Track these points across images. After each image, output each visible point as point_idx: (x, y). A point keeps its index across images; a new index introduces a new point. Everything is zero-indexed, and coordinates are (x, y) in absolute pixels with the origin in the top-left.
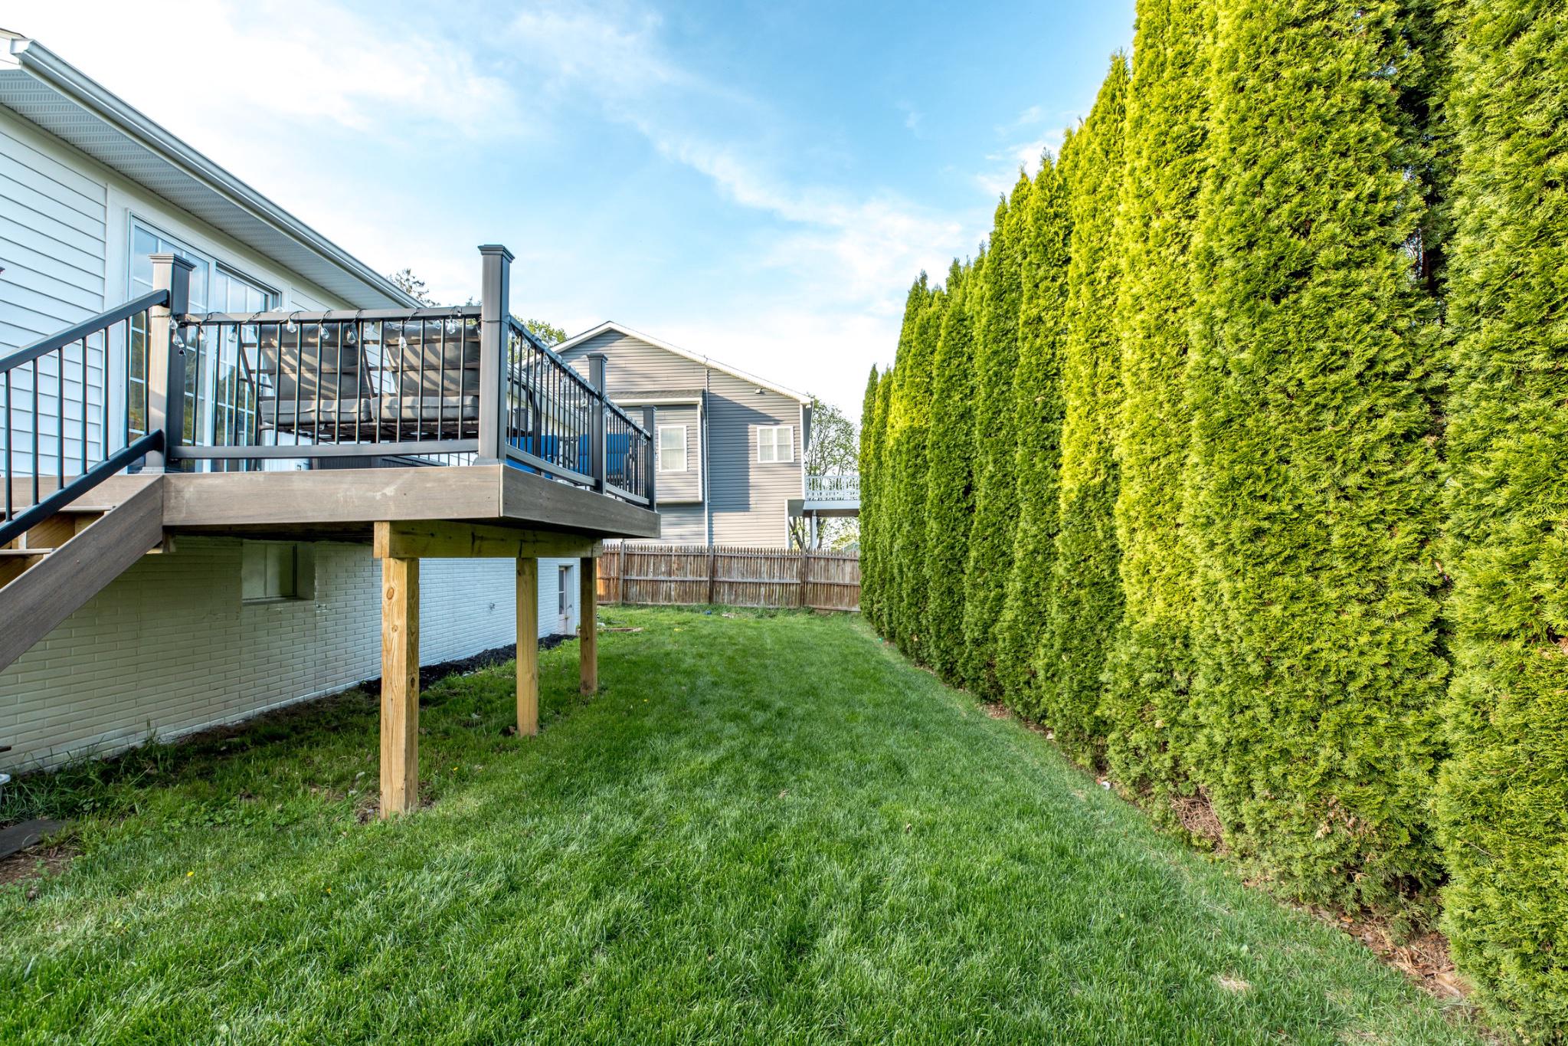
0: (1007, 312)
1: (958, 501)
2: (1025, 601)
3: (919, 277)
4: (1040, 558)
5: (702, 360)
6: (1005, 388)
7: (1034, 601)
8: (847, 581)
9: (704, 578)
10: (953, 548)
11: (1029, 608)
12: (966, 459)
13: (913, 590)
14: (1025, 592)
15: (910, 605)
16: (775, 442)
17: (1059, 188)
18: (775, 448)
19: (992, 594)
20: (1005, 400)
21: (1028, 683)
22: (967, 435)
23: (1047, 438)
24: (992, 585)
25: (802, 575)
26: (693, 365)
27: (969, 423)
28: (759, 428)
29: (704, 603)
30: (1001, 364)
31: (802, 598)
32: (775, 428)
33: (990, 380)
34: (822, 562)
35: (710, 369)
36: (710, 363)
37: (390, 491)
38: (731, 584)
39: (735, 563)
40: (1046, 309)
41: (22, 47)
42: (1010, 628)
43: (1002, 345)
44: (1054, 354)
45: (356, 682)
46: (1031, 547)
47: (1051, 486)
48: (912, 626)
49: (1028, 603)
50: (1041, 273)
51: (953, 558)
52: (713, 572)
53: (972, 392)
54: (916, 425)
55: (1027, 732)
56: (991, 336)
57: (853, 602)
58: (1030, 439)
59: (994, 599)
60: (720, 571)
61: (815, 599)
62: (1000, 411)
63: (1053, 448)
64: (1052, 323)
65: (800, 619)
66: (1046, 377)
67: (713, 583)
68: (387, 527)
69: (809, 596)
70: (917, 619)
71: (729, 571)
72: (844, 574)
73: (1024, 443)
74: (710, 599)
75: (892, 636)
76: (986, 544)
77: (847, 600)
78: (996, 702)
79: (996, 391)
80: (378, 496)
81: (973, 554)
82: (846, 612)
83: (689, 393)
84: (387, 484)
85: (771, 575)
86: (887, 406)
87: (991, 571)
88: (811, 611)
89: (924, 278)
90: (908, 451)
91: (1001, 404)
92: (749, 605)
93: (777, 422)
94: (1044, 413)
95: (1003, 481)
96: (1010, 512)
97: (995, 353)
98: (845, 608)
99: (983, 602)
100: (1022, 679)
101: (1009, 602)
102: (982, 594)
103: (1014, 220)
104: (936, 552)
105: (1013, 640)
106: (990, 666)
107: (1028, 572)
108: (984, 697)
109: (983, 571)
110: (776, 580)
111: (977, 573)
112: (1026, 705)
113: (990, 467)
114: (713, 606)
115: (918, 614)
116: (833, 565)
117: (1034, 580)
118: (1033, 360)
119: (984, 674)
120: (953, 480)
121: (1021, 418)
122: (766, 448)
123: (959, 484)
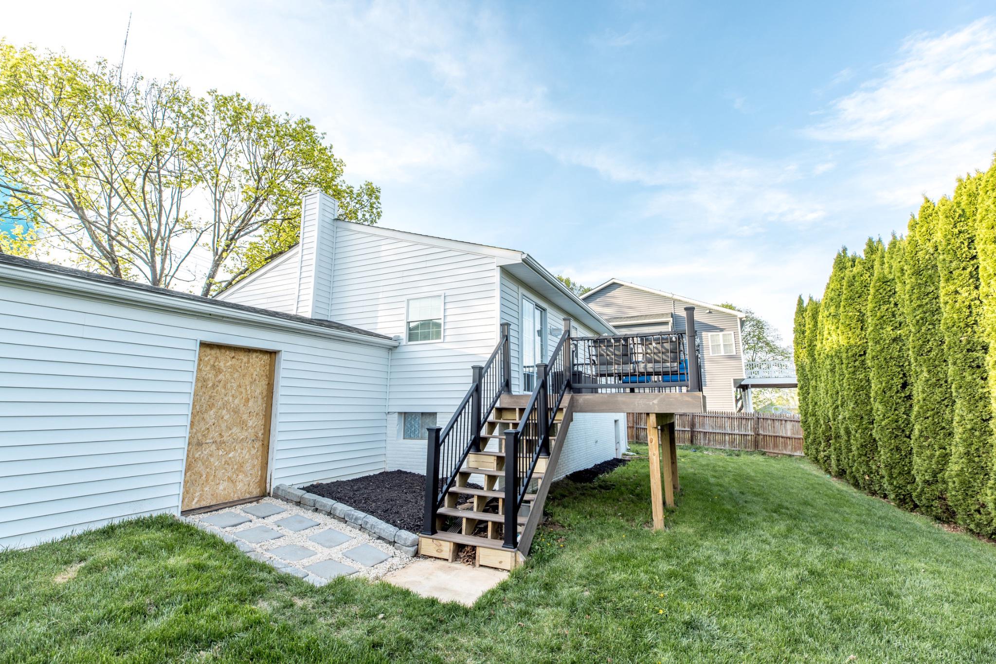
0: (926, 282)
1: (897, 392)
2: (969, 459)
3: (841, 250)
4: (977, 433)
5: (670, 296)
6: (931, 327)
7: (977, 459)
8: (789, 434)
9: (687, 429)
10: (897, 421)
11: (972, 464)
12: (900, 366)
13: (862, 446)
14: (968, 453)
15: (860, 456)
16: (721, 343)
17: (960, 216)
18: (722, 347)
19: (937, 453)
20: (931, 334)
21: (978, 511)
22: (899, 351)
23: (973, 361)
24: (936, 447)
25: (756, 429)
26: (665, 299)
27: (900, 344)
28: (710, 334)
29: (688, 444)
30: (925, 313)
31: (756, 444)
32: (721, 334)
33: (918, 321)
34: (769, 421)
35: (675, 301)
36: (675, 297)
37: (655, 402)
38: (705, 433)
39: (707, 420)
40: (962, 286)
41: (524, 256)
42: (957, 475)
43: (924, 302)
44: (971, 312)
45: (564, 476)
46: (969, 427)
47: (980, 390)
48: (864, 468)
49: (971, 461)
50: (954, 265)
51: (898, 428)
52: (693, 425)
53: (900, 325)
54: (852, 342)
55: (980, 543)
56: (914, 296)
57: (795, 449)
58: (958, 361)
59: (939, 456)
60: (697, 425)
61: (766, 446)
62: (929, 341)
63: (978, 367)
64: (967, 294)
65: (758, 458)
66: (967, 326)
67: (693, 432)
68: (654, 415)
69: (761, 444)
70: (867, 465)
71: (703, 425)
72: (786, 430)
73: (955, 363)
74: (692, 442)
75: (841, 474)
76: (928, 421)
77: (790, 447)
78: (948, 523)
79: (924, 329)
80: (651, 403)
81: (917, 427)
82: (790, 456)
83: (663, 315)
84: (654, 399)
85: (732, 427)
86: (816, 322)
87: (935, 438)
88: (764, 454)
89: (845, 250)
90: (848, 358)
91: (929, 337)
92: (718, 447)
93: (722, 330)
94: (968, 347)
95: (938, 382)
96: (945, 402)
97: (919, 306)
98: (789, 453)
99: (931, 457)
100: (973, 508)
101: (953, 459)
102: (928, 452)
103: (924, 229)
104: (883, 423)
105: (962, 483)
106: (941, 498)
107: (969, 442)
108: (938, 518)
109: (927, 438)
110: (736, 432)
111: (922, 439)
112: (978, 525)
113: (925, 374)
114: (694, 446)
115: (868, 462)
116: (777, 423)
117: (974, 447)
118: (955, 316)
119: (936, 503)
120: (892, 379)
121: (949, 349)
122: (716, 347)
123: (897, 382)
